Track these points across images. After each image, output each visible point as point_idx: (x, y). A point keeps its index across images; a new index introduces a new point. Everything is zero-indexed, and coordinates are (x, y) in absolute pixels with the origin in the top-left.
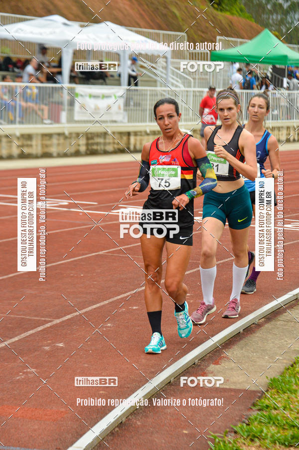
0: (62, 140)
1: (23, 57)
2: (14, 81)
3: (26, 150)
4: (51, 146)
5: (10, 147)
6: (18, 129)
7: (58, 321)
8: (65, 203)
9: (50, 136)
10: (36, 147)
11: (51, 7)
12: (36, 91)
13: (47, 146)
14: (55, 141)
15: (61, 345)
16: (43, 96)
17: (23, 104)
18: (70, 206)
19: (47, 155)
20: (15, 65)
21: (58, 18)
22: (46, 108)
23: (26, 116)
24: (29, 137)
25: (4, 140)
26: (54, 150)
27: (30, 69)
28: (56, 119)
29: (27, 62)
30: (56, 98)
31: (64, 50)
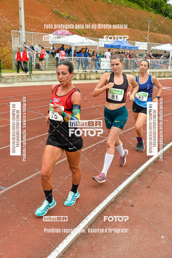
0: (168, 73)
1: (160, 54)
2: (158, 59)
3: (160, 76)
4: (166, 74)
5: (156, 75)
6: (158, 71)
7: (167, 115)
8: (169, 88)
9: (166, 72)
10: (162, 75)
11: (168, 42)
12: (163, 62)
13: (165, 75)
14: (167, 73)
15: (167, 120)
16: (165, 63)
17: (160, 65)
18: (170, 89)
19: (165, 77)
20: (158, 56)
21: (169, 44)
22: (165, 66)
23: (160, 67)
24: (161, 72)
25: (155, 73)
26: (166, 76)
27: (162, 56)
28: (167, 68)
29: (161, 55)
30: (168, 63)
31: (170, 52)
